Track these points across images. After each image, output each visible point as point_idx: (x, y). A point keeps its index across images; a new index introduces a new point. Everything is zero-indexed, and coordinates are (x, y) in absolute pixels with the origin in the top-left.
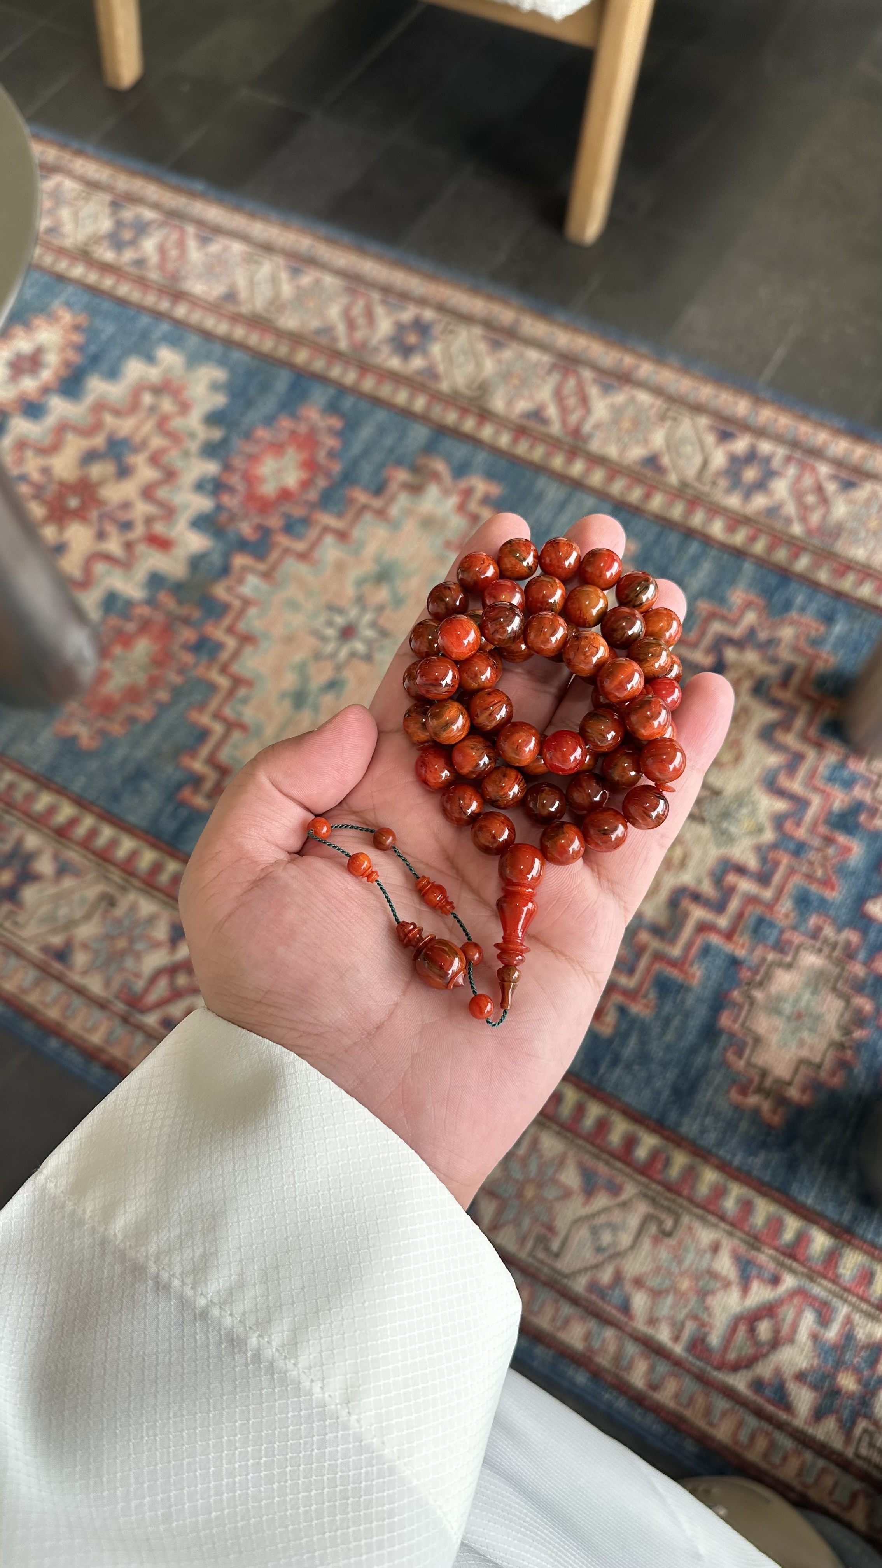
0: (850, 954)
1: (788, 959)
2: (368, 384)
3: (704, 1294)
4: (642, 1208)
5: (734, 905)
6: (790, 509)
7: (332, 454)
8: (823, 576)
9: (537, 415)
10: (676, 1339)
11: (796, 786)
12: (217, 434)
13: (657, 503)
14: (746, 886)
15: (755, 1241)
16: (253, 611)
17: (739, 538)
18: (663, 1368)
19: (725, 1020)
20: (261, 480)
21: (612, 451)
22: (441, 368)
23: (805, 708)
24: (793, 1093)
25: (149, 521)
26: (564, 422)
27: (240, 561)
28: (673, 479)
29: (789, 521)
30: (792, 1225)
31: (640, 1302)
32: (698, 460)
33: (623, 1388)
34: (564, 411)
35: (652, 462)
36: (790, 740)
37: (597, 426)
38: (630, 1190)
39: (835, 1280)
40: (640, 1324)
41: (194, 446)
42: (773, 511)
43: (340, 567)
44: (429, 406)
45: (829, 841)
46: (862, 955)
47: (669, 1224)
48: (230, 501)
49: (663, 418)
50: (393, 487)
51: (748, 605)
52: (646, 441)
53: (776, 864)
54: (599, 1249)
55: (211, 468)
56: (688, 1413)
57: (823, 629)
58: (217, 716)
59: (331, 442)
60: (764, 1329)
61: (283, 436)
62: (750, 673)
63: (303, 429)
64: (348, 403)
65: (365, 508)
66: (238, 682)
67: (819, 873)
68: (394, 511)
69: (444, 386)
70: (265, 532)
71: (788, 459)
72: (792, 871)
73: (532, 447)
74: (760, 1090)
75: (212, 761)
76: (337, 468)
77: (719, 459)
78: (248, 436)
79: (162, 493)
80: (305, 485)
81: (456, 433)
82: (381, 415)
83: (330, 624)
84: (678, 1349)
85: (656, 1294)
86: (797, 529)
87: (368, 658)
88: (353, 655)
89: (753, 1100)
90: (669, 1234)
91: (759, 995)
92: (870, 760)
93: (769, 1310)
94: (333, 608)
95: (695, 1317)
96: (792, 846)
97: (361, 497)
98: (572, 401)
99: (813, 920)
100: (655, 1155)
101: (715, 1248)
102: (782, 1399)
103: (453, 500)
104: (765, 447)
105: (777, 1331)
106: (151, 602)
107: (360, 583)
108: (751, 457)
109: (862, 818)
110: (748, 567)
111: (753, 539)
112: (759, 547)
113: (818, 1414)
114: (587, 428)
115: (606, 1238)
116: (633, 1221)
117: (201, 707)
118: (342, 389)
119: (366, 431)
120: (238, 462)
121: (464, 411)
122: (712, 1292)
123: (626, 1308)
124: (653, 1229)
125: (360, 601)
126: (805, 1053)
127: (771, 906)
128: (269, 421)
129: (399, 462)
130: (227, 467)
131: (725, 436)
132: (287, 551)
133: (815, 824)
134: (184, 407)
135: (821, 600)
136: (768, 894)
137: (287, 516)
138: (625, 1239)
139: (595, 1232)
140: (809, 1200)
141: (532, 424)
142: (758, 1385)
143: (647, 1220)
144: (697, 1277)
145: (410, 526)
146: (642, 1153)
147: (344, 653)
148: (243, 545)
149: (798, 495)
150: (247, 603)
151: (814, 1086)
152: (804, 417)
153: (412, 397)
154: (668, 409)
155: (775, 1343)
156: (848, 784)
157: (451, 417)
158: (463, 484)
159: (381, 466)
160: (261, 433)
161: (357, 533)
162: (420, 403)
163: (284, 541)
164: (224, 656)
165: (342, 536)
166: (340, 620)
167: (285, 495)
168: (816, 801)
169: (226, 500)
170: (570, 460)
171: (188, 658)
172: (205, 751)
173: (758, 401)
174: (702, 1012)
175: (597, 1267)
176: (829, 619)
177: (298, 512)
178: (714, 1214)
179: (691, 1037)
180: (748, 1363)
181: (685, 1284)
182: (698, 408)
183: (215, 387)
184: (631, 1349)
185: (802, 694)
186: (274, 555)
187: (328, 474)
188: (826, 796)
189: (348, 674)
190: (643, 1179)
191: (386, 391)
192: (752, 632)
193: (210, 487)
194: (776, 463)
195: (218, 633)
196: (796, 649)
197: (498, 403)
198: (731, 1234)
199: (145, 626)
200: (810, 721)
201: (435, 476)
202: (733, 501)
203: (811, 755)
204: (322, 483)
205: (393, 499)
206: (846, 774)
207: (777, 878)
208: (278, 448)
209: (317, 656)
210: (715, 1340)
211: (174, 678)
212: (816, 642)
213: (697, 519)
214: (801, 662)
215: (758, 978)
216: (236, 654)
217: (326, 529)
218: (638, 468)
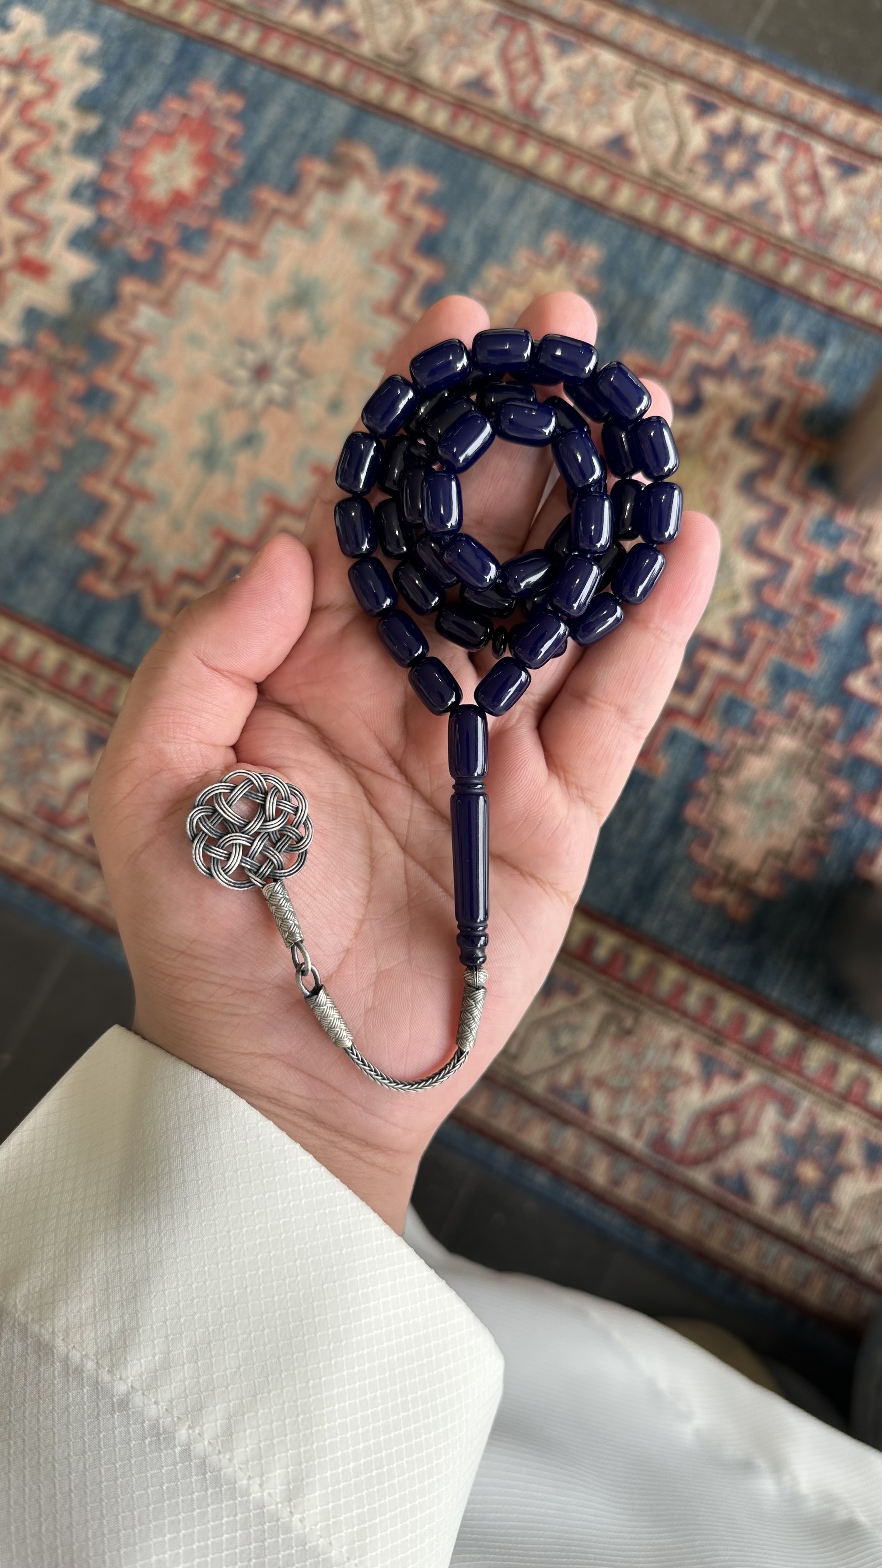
0: (827, 734)
1: (761, 741)
2: (272, 49)
3: (664, 1091)
4: (601, 1008)
5: (704, 686)
6: (780, 203)
7: (233, 145)
8: (815, 288)
9: (479, 84)
10: (638, 1134)
11: (778, 544)
12: (92, 123)
13: (624, 197)
14: (718, 663)
15: (718, 1037)
16: (149, 352)
17: (720, 241)
18: (624, 1165)
19: (692, 812)
20: (148, 181)
21: (570, 131)
22: (361, 24)
23: (791, 451)
24: (762, 885)
25: (19, 241)
26: (512, 94)
27: (130, 287)
28: (643, 166)
29: (777, 218)
30: (757, 1020)
31: (600, 1102)
32: (672, 140)
33: (584, 1186)
34: (512, 77)
35: (618, 143)
36: (774, 490)
37: (553, 98)
38: (589, 990)
39: (799, 1072)
40: (600, 1123)
41: (65, 140)
42: (759, 207)
43: (249, 290)
44: (347, 76)
45: (810, 608)
46: (840, 734)
47: (629, 1022)
48: (114, 211)
49: (631, 85)
50: (309, 185)
51: (729, 326)
52: (610, 118)
53: (751, 637)
54: (558, 1050)
55: (88, 168)
56: (648, 1206)
57: (812, 354)
58: (117, 483)
59: (231, 128)
60: (727, 1125)
61: (172, 122)
62: (730, 409)
63: (195, 112)
64: (249, 73)
65: (276, 212)
66: (137, 440)
67: (798, 644)
68: (311, 214)
69: (366, 48)
70: (157, 249)
71: (779, 138)
72: (769, 644)
73: (474, 127)
74: (726, 882)
75: (114, 539)
76: (239, 162)
77: (697, 139)
78: (129, 124)
79: (31, 204)
80: (203, 185)
81: (380, 110)
82: (290, 89)
83: (241, 363)
84: (639, 1146)
85: (617, 1093)
86: (787, 229)
87: (288, 404)
88: (270, 402)
89: (718, 894)
90: (629, 1032)
91: (728, 784)
92: (860, 511)
93: (732, 1107)
94: (243, 342)
95: (656, 1114)
96: (769, 615)
97: (269, 197)
98: (521, 65)
99: (789, 699)
100: (615, 954)
101: (677, 1046)
102: (743, 1190)
103: (380, 200)
104: (753, 122)
105: (739, 1124)
106: (29, 345)
107: (274, 309)
108: (736, 136)
109: (848, 580)
110: (730, 279)
111: (735, 242)
112: (743, 252)
113: (779, 1203)
114: (540, 102)
115: (565, 1039)
116: (593, 1020)
117: (96, 472)
118: (243, 58)
119: (273, 112)
120: (119, 159)
121: (391, 81)
122: (673, 1089)
123: (585, 1107)
124: (613, 1029)
125: (275, 332)
126: (774, 842)
127: (745, 684)
128: (154, 102)
129: (315, 152)
130: (107, 167)
131: (705, 109)
132: (185, 273)
133: (796, 590)
134: (51, 89)
135: (813, 317)
136: (740, 672)
137: (184, 227)
138: (584, 1040)
139: (554, 1034)
140: (775, 994)
141: (473, 97)
142: (719, 1179)
143: (606, 1020)
144: (658, 1074)
145: (331, 234)
146: (602, 952)
147: (259, 400)
148: (132, 267)
149: (789, 184)
150: (140, 340)
151: (783, 877)
152: (800, 82)
153: (327, 66)
154: (637, 72)
155: (738, 1137)
156: (835, 540)
157: (375, 90)
158: (393, 178)
159: (293, 157)
160: (144, 119)
161: (267, 245)
162: (336, 73)
163: (179, 258)
164: (120, 408)
165: (250, 249)
166: (251, 357)
167: (179, 199)
168: (799, 563)
169: (110, 210)
170: (520, 145)
171: (75, 413)
172: (106, 526)
173: (745, 60)
174: (666, 805)
175: (555, 1068)
176: (820, 341)
177: (195, 221)
178: (676, 1009)
179: (654, 831)
180: (709, 1157)
181: (646, 1082)
182: (673, 72)
183: (85, 60)
184: (592, 1149)
185: (788, 435)
186: (171, 278)
187: (229, 171)
188: (811, 556)
189: (266, 426)
190: (604, 978)
191: (293, 58)
192: (733, 359)
193: (88, 193)
194: (765, 144)
195: (110, 380)
196: (782, 380)
197: (432, 71)
198: (693, 1029)
199: (25, 375)
200: (796, 469)
201: (358, 168)
202: (713, 194)
203: (795, 507)
204: (222, 182)
205: (309, 200)
206: (832, 530)
207: (753, 652)
208: (166, 139)
209: (229, 404)
210: (677, 1135)
211: (62, 438)
212: (806, 371)
213: (672, 218)
214: (788, 396)
215: (727, 764)
216: (133, 406)
217: (231, 242)
218: (600, 152)
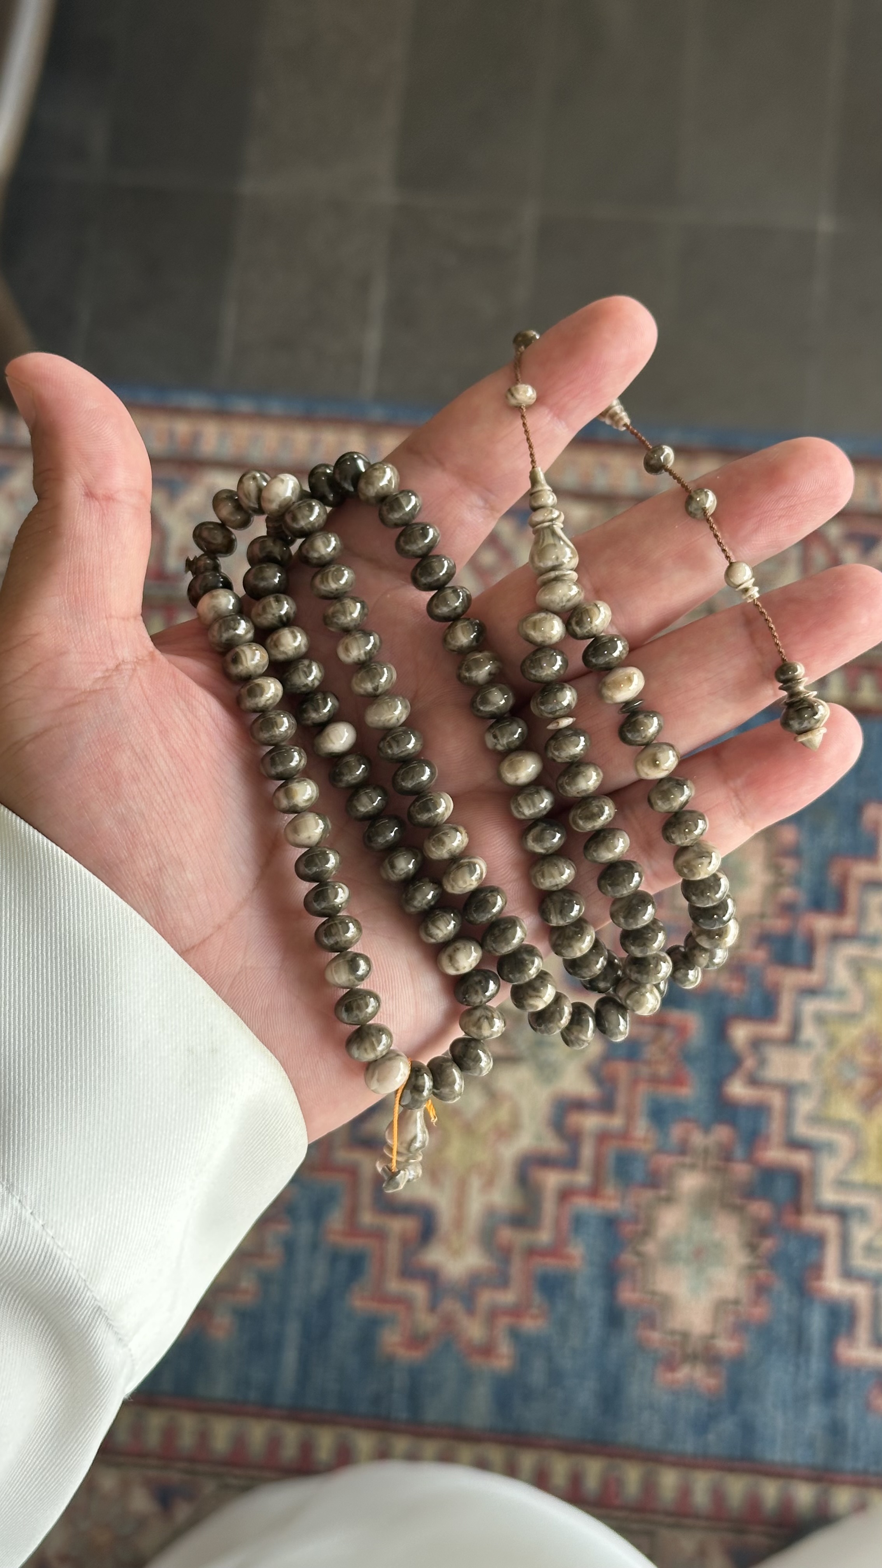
0: (726, 1155)
1: (665, 1190)
5: (587, 1152)
14: (591, 1122)
19: (626, 1296)
24: (722, 1345)
30: (771, 1489)
46: (739, 1150)
53: (614, 1082)
67: (664, 1070)
72: (635, 1081)
74: (687, 1357)
89: (683, 1374)
91: (650, 1248)
99: (675, 1133)
100: (605, 1479)
126: (718, 1295)
127: (625, 1135)
136: (616, 1122)
146: (592, 1483)
151: (741, 1326)
174: (597, 1296)
179: (595, 1332)
207: (621, 1099)
215: (640, 1227)
